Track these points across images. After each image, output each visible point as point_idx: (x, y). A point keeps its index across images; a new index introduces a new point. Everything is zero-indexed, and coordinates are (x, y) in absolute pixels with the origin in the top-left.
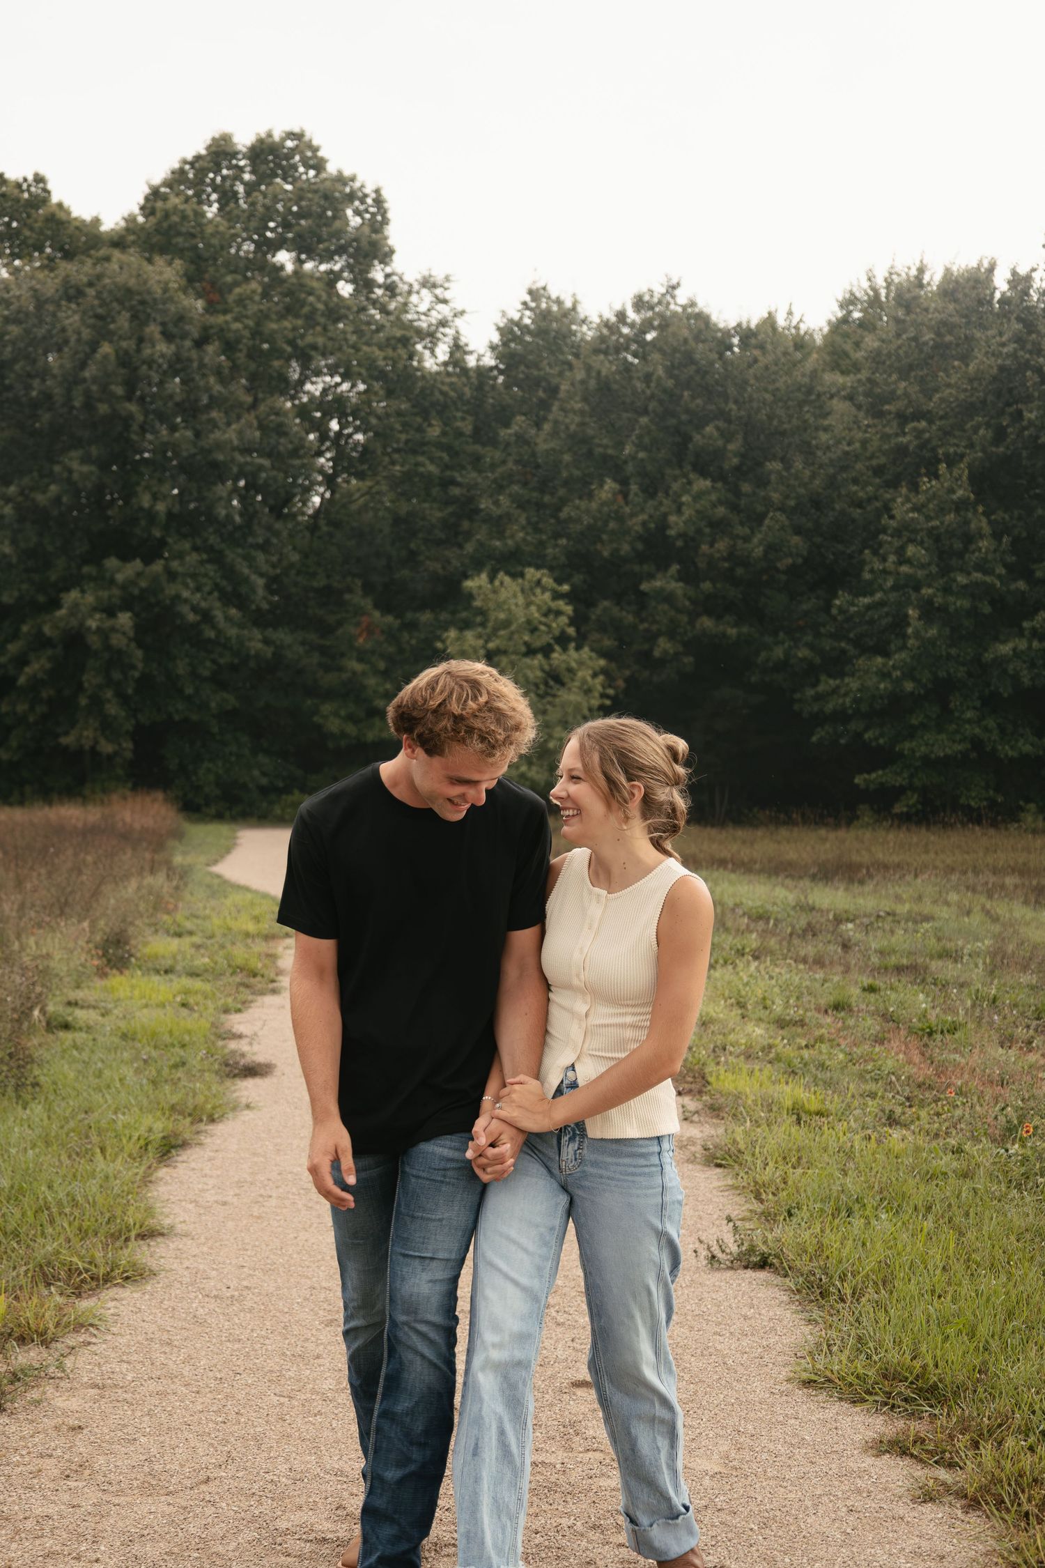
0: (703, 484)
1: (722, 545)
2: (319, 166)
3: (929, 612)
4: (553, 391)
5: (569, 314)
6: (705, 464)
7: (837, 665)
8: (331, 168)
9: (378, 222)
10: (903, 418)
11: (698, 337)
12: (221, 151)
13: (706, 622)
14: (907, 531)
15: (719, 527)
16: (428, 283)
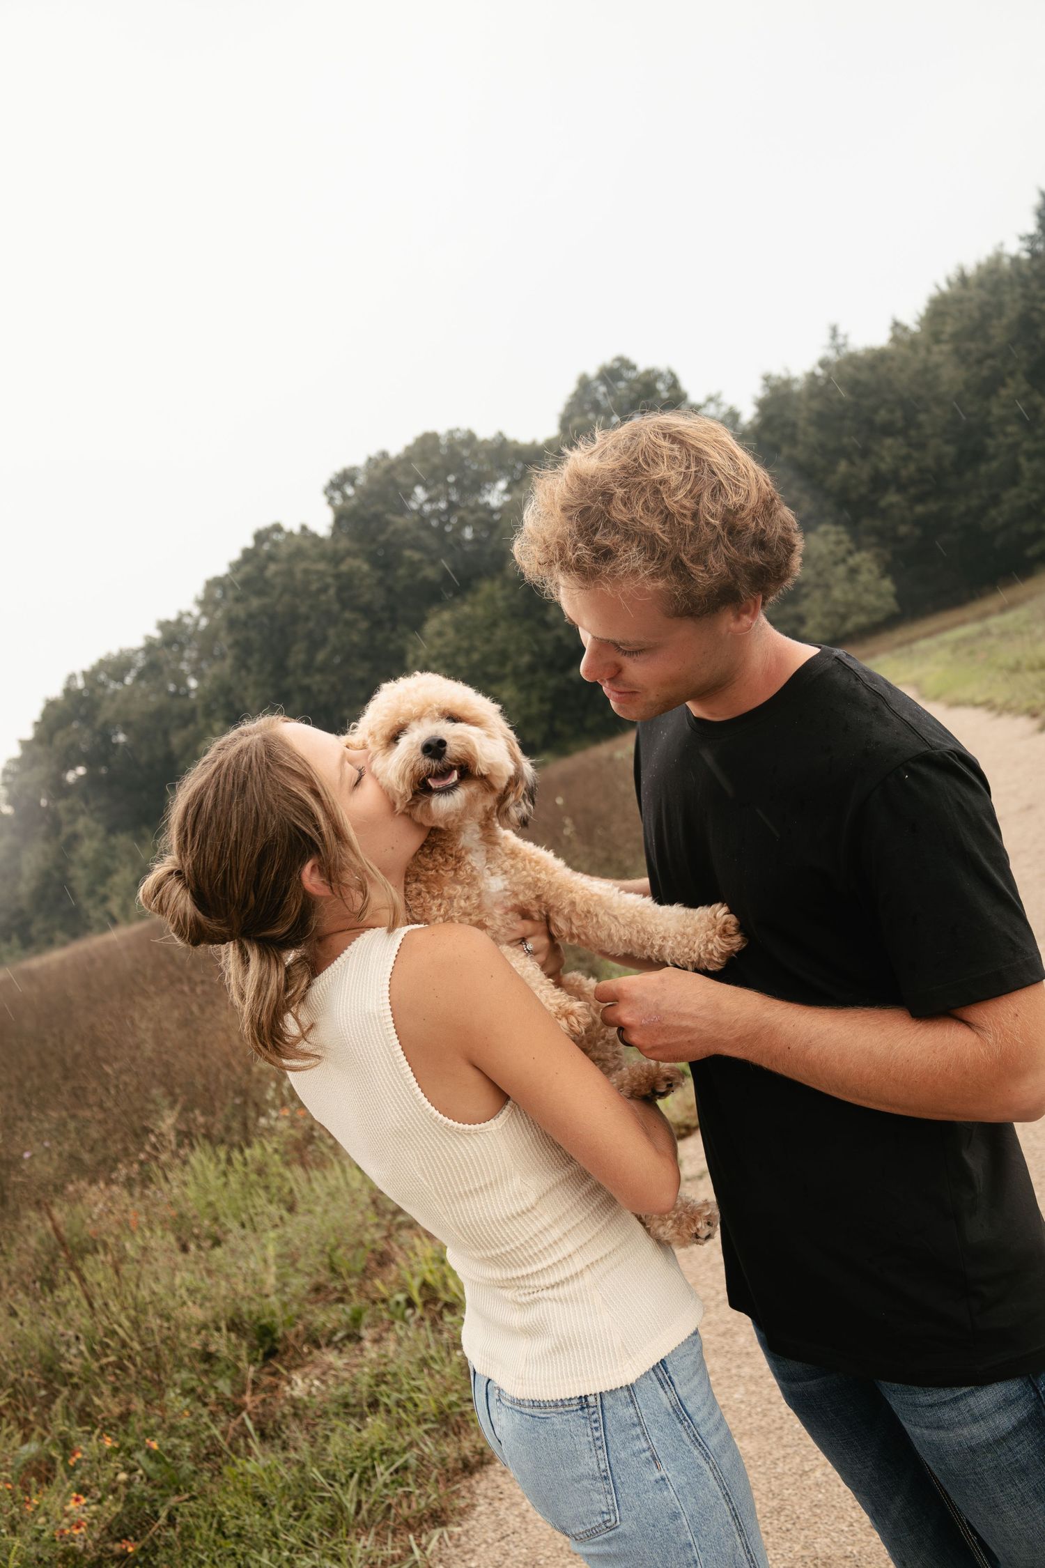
0: (889, 441)
1: (912, 467)
2: (634, 368)
3: (1030, 456)
4: (794, 425)
5: (787, 383)
6: (887, 430)
7: (995, 500)
8: (642, 368)
9: (674, 384)
10: (980, 362)
11: (857, 368)
12: (584, 383)
13: (920, 509)
14: (1004, 421)
15: (906, 459)
16: (711, 400)
